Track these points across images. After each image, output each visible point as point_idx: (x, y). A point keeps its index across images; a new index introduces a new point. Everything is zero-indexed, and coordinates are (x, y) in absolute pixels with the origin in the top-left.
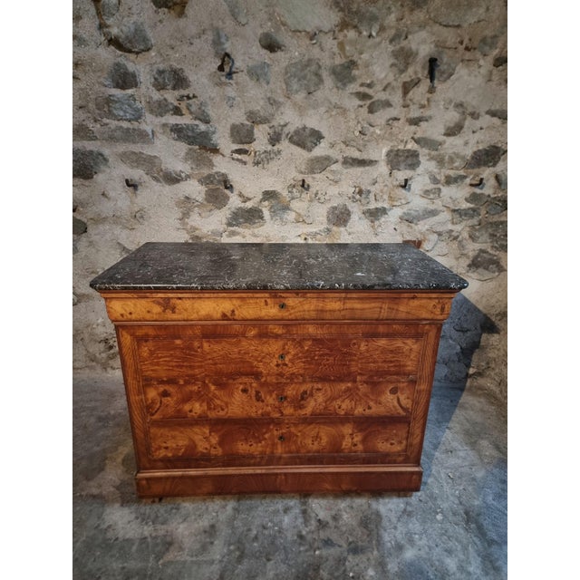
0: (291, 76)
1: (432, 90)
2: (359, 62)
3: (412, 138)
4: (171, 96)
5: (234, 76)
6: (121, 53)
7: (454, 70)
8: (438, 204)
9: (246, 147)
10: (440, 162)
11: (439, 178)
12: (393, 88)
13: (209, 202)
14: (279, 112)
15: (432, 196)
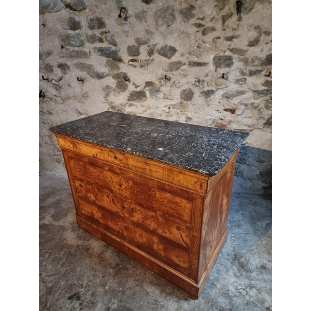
0: (158, 17)
1: (240, 19)
2: (196, 6)
3: (228, 49)
4: (97, 32)
5: (128, 19)
6: (72, 11)
7: (254, 6)
8: (245, 88)
9: (136, 58)
10: (246, 62)
11: (245, 72)
12: (216, 20)
13: (118, 88)
14: (152, 38)
15: (241, 83)
